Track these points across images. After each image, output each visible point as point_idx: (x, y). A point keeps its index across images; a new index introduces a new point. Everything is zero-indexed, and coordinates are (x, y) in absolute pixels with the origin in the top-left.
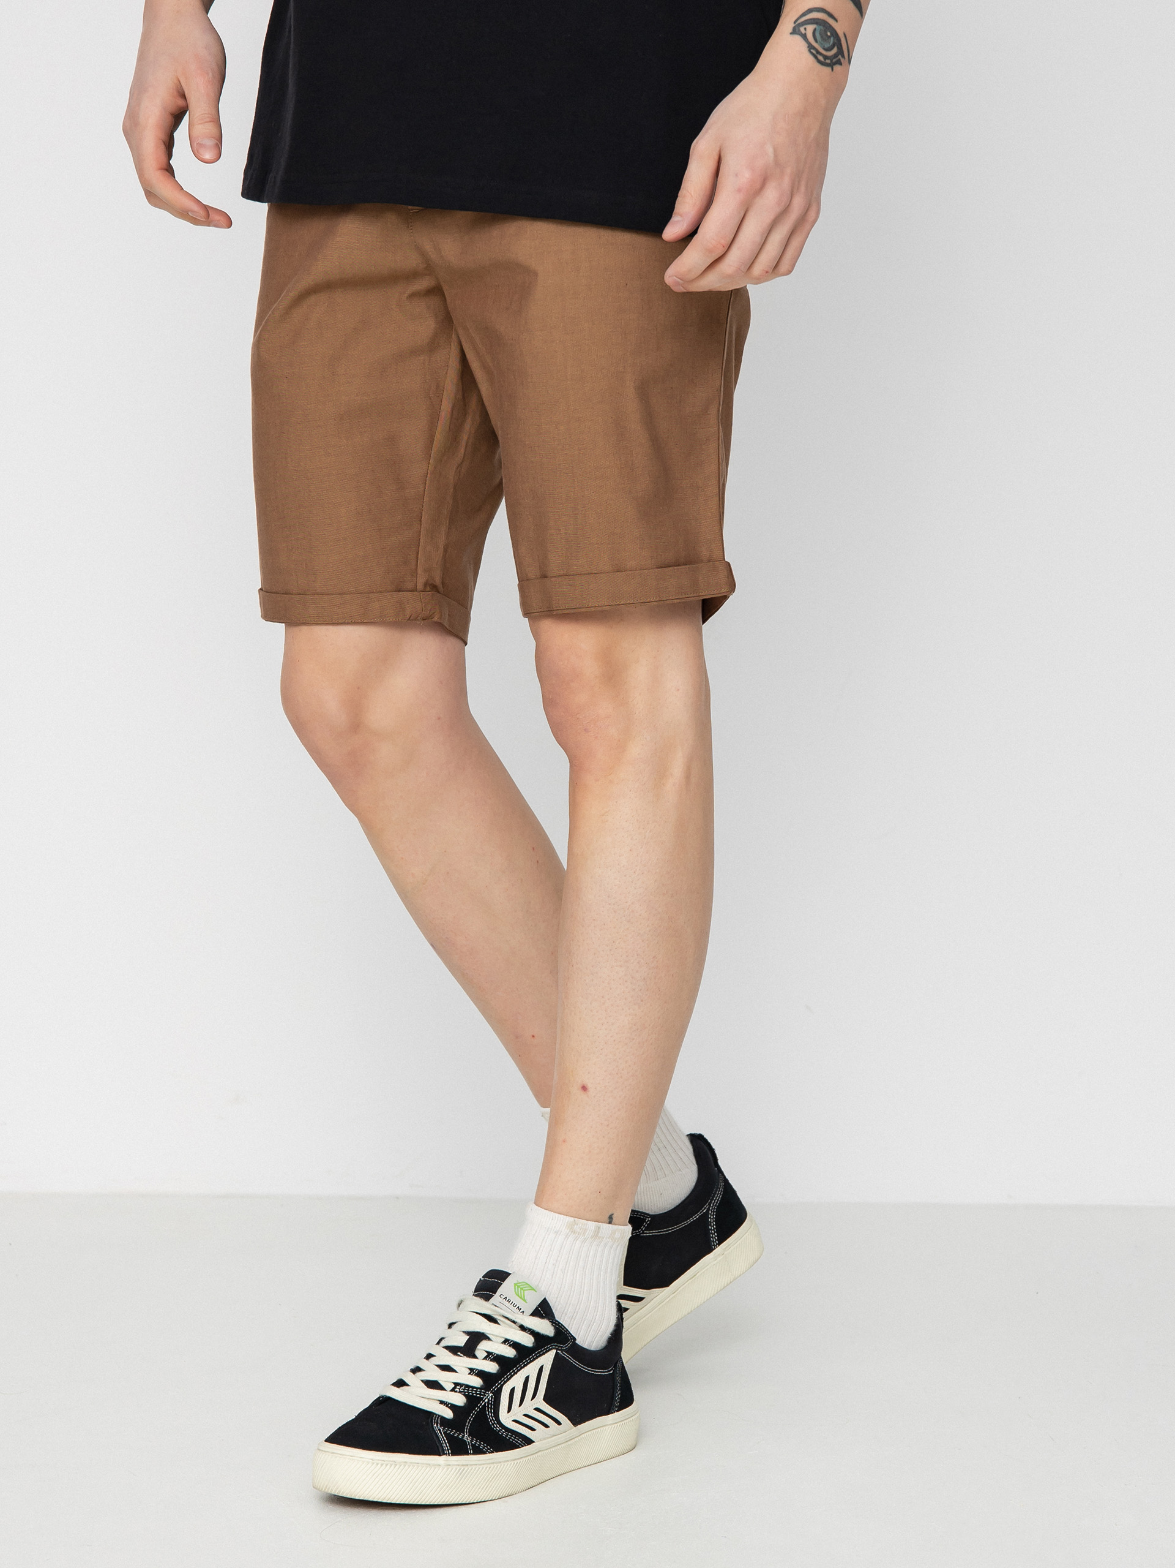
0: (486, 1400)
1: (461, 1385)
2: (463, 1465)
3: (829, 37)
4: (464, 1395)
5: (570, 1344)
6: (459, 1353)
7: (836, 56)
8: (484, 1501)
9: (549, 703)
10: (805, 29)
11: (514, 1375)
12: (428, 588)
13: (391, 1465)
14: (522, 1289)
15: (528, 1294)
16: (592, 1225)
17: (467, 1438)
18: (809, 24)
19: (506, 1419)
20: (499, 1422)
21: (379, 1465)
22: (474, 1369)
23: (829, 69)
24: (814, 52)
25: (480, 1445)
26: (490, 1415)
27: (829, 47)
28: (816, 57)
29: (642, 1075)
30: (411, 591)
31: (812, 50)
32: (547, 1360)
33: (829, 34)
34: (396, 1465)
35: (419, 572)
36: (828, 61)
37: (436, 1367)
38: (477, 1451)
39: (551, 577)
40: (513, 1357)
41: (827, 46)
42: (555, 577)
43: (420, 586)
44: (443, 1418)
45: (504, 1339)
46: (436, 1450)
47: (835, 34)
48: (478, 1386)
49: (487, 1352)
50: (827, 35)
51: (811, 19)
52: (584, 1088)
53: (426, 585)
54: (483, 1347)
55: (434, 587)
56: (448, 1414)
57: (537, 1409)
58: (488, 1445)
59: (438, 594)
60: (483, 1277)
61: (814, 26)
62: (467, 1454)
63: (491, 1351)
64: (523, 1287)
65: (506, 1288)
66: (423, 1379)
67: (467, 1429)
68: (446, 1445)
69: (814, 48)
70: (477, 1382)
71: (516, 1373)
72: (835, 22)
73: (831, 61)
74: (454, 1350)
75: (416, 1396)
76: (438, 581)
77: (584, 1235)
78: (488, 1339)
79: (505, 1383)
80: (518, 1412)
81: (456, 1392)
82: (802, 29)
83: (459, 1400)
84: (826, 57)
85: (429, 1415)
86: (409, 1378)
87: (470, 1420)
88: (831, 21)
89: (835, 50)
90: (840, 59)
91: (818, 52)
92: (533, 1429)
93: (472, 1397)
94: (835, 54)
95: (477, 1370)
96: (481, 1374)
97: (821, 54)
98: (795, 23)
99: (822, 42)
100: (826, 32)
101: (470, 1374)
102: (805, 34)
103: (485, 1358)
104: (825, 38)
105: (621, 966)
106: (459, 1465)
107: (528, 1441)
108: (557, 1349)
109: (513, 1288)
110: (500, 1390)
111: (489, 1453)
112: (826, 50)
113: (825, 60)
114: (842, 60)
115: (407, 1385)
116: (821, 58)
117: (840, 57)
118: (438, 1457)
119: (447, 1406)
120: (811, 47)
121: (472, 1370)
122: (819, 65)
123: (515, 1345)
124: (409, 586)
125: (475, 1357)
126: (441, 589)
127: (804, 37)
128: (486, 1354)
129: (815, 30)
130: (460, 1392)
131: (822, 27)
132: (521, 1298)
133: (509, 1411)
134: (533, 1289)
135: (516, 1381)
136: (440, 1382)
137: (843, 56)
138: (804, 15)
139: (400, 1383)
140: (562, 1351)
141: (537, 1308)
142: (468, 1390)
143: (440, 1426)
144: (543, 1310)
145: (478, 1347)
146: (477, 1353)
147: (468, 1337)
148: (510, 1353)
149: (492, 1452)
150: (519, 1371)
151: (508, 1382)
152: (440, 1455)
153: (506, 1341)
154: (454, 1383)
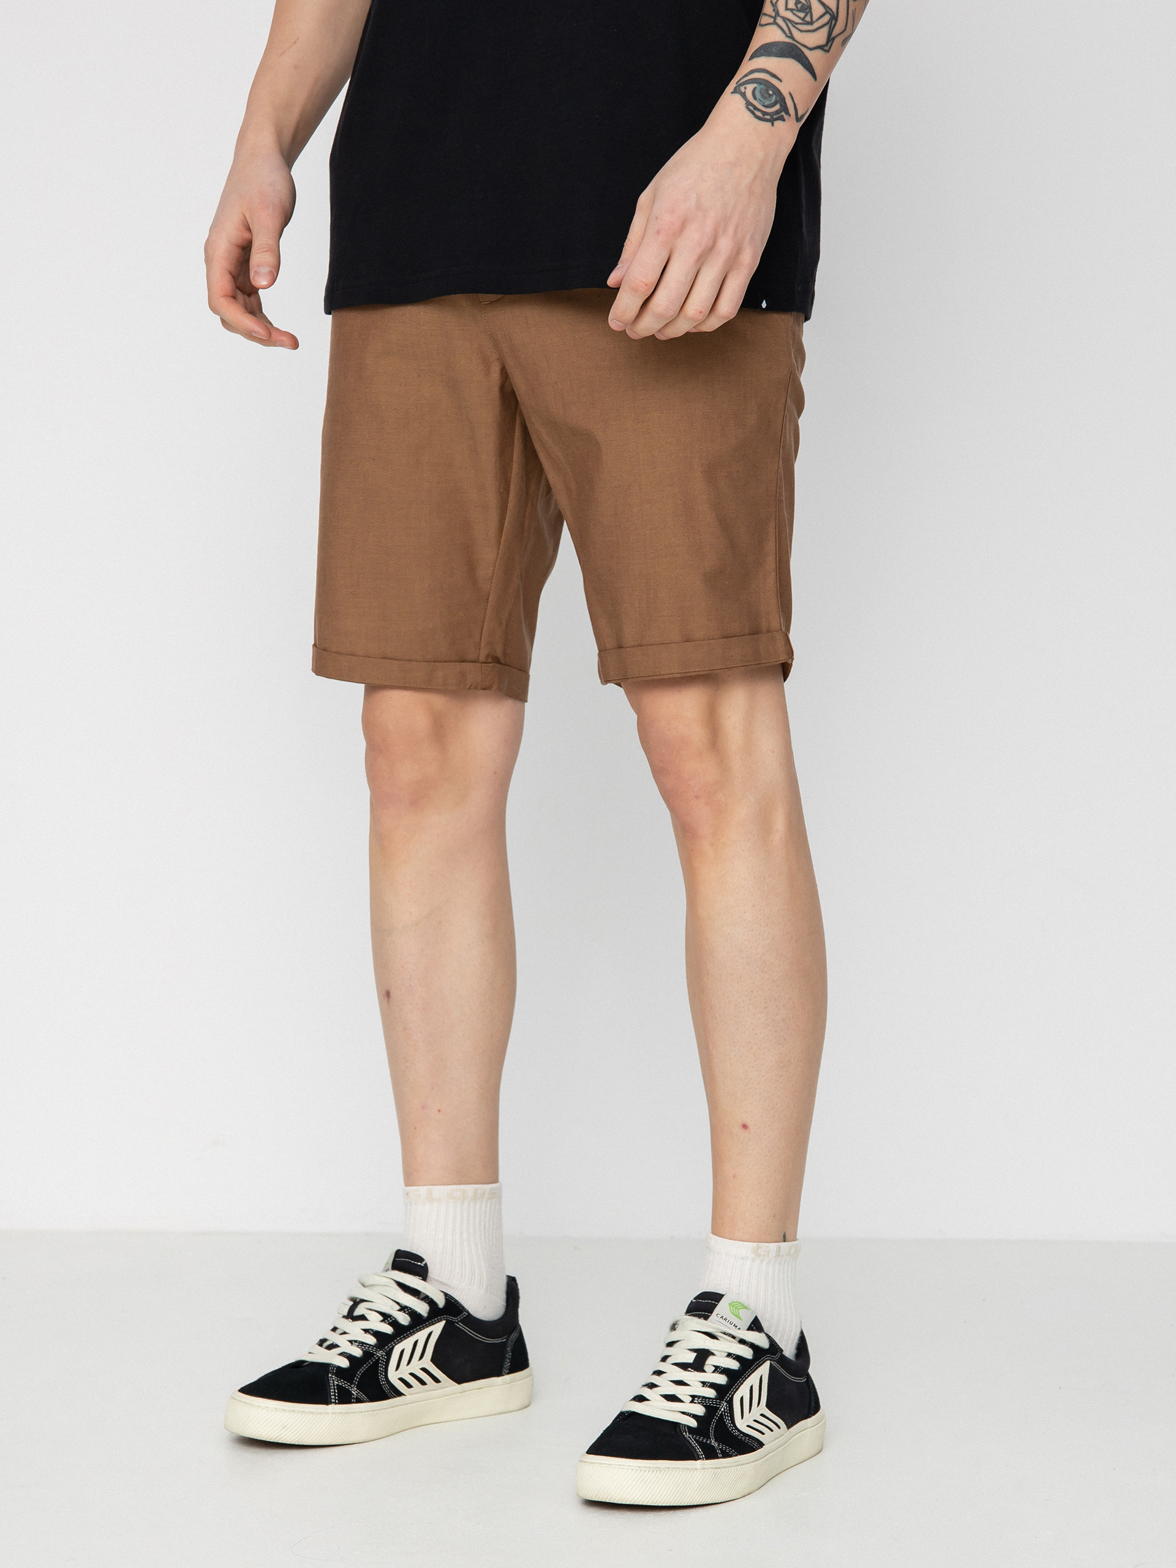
0: (723, 1409)
1: (699, 1397)
2: (716, 1468)
3: (770, 96)
4: (704, 1406)
5: (779, 1355)
6: (690, 1369)
7: (777, 112)
8: (726, 1502)
9: (659, 772)
10: (745, 88)
11: (741, 1385)
12: (490, 660)
13: (657, 1471)
14: (736, 1308)
15: (742, 1312)
16: (773, 1246)
17: (714, 1443)
18: (748, 83)
19: (742, 1424)
20: (737, 1428)
21: (647, 1471)
22: (706, 1382)
23: (769, 124)
24: (751, 108)
25: (726, 1449)
26: (728, 1422)
27: (770, 104)
28: (753, 113)
29: (794, 1105)
30: (474, 662)
31: (749, 107)
32: (764, 1370)
33: (771, 92)
34: (661, 1471)
35: (482, 645)
36: (768, 117)
37: (671, 1383)
38: (726, 1455)
39: (626, 648)
40: (737, 1369)
41: (767, 103)
42: (630, 647)
43: (482, 659)
44: (689, 1427)
45: (727, 1354)
46: (690, 1455)
47: (778, 92)
48: (713, 1397)
49: (714, 1366)
50: (769, 94)
51: (752, 79)
52: (745, 1126)
53: (488, 656)
54: (711, 1361)
55: (496, 660)
56: (693, 1423)
57: (762, 1415)
58: (732, 1449)
59: (500, 666)
60: (695, 1299)
61: (755, 85)
62: (718, 1458)
63: (718, 1365)
64: (737, 1306)
65: (721, 1308)
66: (662, 1394)
67: (712, 1436)
68: (699, 1451)
69: (752, 105)
70: (711, 1393)
71: (742, 1384)
72: (780, 82)
73: (772, 117)
74: (684, 1366)
75: (656, 1408)
76: (499, 653)
77: (768, 1256)
78: (713, 1354)
79: (735, 1392)
80: (749, 1418)
81: (695, 1403)
82: (742, 89)
83: (700, 1410)
84: (765, 113)
85: (675, 1425)
86: (647, 1393)
87: (712, 1428)
88: (774, 81)
89: (777, 107)
90: (783, 116)
91: (756, 108)
92: (763, 1434)
93: (711, 1408)
94: (776, 111)
95: (709, 1383)
96: (713, 1386)
97: (759, 110)
98: (737, 83)
99: (762, 100)
100: (768, 91)
101: (703, 1386)
102: (745, 92)
103: (714, 1372)
104: (765, 95)
105: (761, 1013)
106: (712, 1468)
107: (761, 1445)
108: (771, 1360)
109: (729, 1308)
110: (731, 1399)
111: (735, 1456)
112: (766, 107)
113: (764, 116)
114: (786, 116)
115: (648, 1400)
116: (759, 114)
117: (783, 113)
118: (694, 1461)
119: (690, 1416)
120: (748, 104)
121: (704, 1384)
122: (757, 120)
123: (738, 1358)
124: (471, 656)
125: (704, 1371)
126: (502, 660)
127: (743, 95)
128: (714, 1368)
129: (755, 88)
130: (699, 1403)
131: (763, 86)
132: (736, 1316)
133: (742, 1418)
134: (746, 1308)
135: (743, 1391)
136: (677, 1395)
137: (788, 113)
138: (746, 76)
139: (640, 1399)
140: (774, 1361)
141: (751, 1325)
142: (706, 1401)
143: (689, 1434)
144: (756, 1325)
145: (707, 1363)
146: (706, 1368)
147: (696, 1354)
148: (734, 1365)
149: (736, 1455)
150: (744, 1381)
151: (737, 1392)
152: (696, 1460)
153: (729, 1355)
154: (691, 1396)
